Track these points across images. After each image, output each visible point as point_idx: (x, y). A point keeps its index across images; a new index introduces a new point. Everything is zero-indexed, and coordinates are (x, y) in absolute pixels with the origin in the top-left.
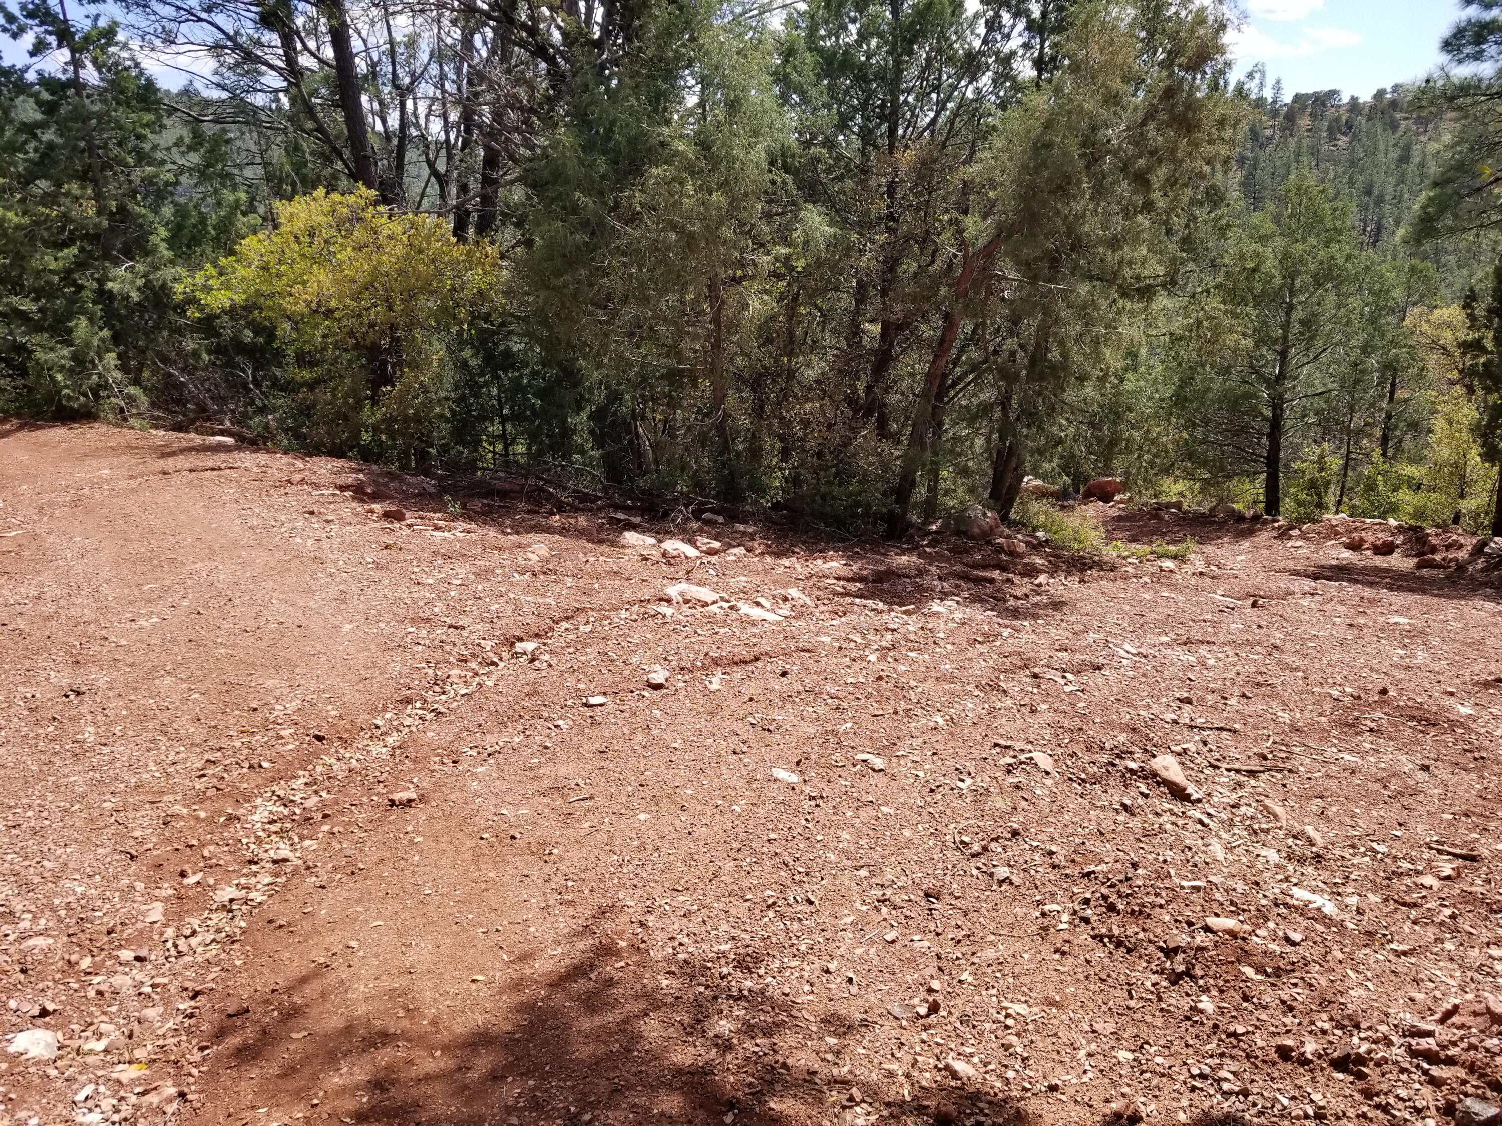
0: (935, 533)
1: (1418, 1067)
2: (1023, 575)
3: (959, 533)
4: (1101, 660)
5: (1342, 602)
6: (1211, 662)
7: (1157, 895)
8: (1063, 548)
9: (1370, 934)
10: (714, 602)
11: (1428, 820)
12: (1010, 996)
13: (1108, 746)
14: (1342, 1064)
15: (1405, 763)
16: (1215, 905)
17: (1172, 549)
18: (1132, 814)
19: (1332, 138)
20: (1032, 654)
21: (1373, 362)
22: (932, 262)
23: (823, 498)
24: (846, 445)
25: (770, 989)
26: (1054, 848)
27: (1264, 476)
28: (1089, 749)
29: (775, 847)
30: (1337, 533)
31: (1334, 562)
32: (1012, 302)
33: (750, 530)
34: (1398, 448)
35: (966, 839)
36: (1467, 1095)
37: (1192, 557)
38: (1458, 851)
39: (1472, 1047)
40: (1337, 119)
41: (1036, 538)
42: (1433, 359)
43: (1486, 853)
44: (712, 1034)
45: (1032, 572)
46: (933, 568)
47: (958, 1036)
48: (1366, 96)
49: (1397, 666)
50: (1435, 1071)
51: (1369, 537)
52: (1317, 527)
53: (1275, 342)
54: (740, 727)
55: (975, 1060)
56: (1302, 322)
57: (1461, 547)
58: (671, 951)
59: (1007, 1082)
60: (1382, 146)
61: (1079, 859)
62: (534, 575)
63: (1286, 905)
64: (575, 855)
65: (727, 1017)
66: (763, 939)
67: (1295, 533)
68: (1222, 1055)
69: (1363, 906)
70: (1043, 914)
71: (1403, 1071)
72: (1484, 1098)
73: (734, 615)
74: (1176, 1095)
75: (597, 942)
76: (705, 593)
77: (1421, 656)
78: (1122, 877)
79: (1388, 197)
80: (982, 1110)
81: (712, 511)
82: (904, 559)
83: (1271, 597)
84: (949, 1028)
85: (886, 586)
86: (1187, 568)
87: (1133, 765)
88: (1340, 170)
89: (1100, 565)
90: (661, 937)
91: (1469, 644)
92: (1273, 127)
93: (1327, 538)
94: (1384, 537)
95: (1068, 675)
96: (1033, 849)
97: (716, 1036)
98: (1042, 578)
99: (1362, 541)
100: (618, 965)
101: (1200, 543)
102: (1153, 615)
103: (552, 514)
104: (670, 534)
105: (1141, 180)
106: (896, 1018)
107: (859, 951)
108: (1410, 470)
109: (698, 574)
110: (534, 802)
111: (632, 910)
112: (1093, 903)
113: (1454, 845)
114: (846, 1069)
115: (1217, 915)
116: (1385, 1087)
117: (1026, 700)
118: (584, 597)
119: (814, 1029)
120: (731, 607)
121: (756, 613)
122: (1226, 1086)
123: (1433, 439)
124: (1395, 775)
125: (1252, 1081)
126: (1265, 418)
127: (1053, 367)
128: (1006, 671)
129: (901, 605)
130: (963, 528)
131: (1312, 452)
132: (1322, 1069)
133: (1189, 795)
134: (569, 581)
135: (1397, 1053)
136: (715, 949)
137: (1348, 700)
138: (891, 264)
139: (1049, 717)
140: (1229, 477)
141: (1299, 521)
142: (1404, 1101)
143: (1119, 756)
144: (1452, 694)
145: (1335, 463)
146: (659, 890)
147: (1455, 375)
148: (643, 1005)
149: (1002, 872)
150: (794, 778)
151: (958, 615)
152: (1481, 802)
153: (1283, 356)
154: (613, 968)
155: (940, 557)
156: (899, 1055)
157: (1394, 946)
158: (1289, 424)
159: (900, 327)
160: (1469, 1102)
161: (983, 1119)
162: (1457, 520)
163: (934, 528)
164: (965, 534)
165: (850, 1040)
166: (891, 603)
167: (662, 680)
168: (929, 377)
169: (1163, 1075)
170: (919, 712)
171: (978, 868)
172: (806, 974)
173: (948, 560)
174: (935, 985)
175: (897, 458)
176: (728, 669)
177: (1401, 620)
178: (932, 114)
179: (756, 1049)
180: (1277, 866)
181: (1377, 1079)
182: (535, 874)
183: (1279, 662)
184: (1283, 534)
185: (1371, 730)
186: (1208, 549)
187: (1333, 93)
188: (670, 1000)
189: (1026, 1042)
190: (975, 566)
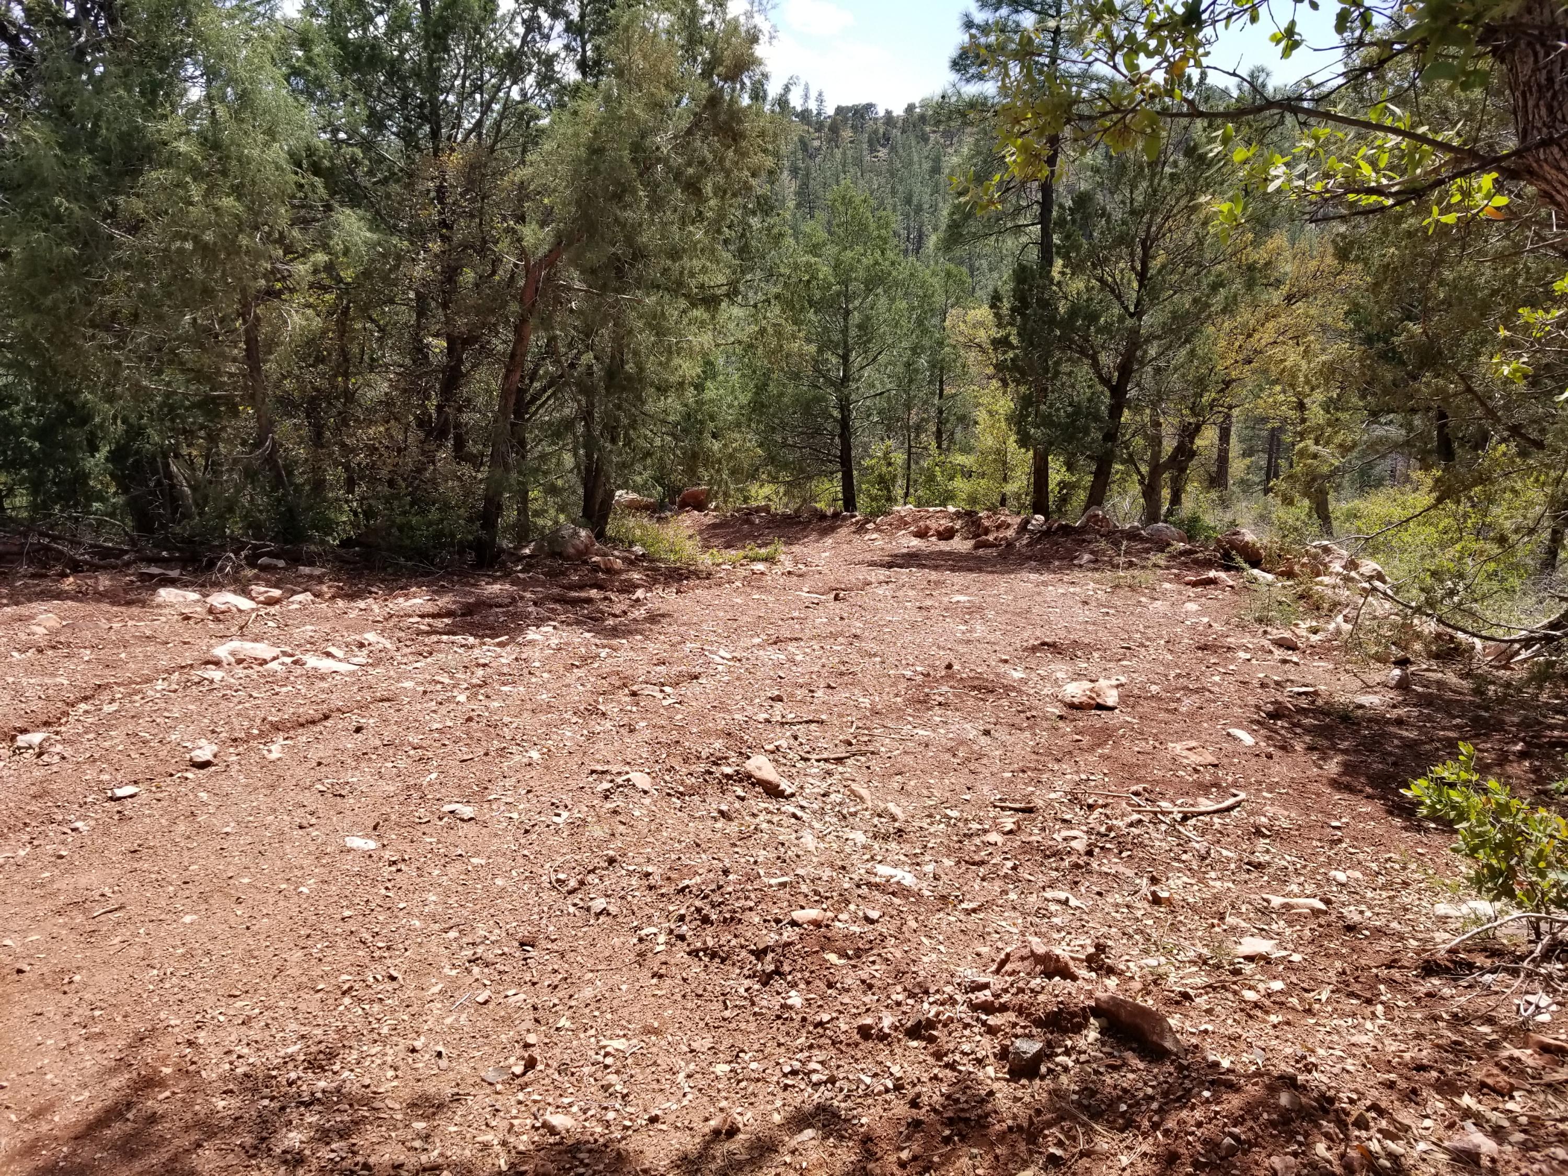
0: (529, 556)
1: (978, 1019)
2: (621, 591)
3: (554, 555)
4: (698, 670)
5: (913, 587)
6: (799, 658)
7: (747, 898)
8: (660, 560)
9: (943, 898)
10: (274, 659)
11: (991, 780)
12: (608, 1033)
13: (704, 755)
14: (914, 1032)
15: (971, 731)
16: (801, 897)
17: (763, 551)
18: (730, 819)
19: (873, 150)
20: (630, 672)
21: (923, 361)
22: (494, 273)
23: (400, 529)
24: (420, 470)
25: (348, 1084)
26: (650, 870)
27: (839, 475)
28: (685, 761)
29: (352, 926)
30: (906, 523)
31: (905, 551)
32: (581, 312)
33: (318, 572)
34: (951, 440)
35: (562, 876)
36: (1016, 1036)
37: (782, 557)
38: (1017, 806)
39: (1021, 991)
40: (876, 132)
41: (632, 552)
42: (972, 356)
43: (1040, 803)
44: (279, 1151)
45: (629, 588)
46: (528, 595)
47: (556, 1088)
48: (899, 111)
49: (960, 642)
50: (992, 1020)
51: (933, 524)
52: (889, 519)
53: (837, 346)
54: (308, 798)
55: (575, 1109)
56: (860, 327)
57: (1008, 526)
58: (227, 1066)
59: (607, 1125)
60: (916, 159)
61: (674, 875)
62: (40, 651)
63: (868, 884)
64: (102, 978)
65: (296, 1127)
66: (338, 1031)
67: (870, 526)
68: (811, 1047)
69: (940, 872)
70: (641, 940)
71: (966, 1026)
72: (1030, 1036)
73: (298, 671)
74: (770, 1098)
75: (135, 1074)
76: (263, 650)
77: (980, 630)
78: (714, 886)
79: (926, 206)
80: (581, 1161)
81: (270, 554)
82: (497, 587)
83: (851, 590)
84: (547, 1081)
85: (477, 618)
86: (778, 569)
87: (728, 770)
88: (883, 181)
89: (696, 574)
90: (214, 1053)
91: (1019, 614)
92: (819, 138)
93: (898, 528)
94: (945, 523)
95: (667, 689)
96: (630, 874)
97: (284, 1152)
98: (640, 593)
99: (928, 528)
100: (161, 1097)
101: (789, 543)
102: (746, 618)
103: (64, 575)
104: (218, 586)
105: (693, 188)
106: (491, 1084)
107: (448, 1021)
108: (960, 459)
109: (254, 628)
110: (48, 925)
111: (177, 1030)
112: (688, 919)
113: (1014, 800)
114: (436, 1153)
115: (802, 908)
116: (951, 1046)
117: (626, 720)
118: (107, 671)
119: (399, 1117)
120: (295, 663)
121: (326, 665)
122: (815, 1078)
123: (979, 428)
124: (962, 743)
125: (839, 1067)
126: (835, 420)
127: (629, 378)
128: (604, 693)
129: (492, 637)
130: (558, 550)
131: (877, 449)
132: (899, 1040)
133: (783, 791)
134: (87, 654)
135: (961, 1010)
136: (282, 1054)
137: (919, 678)
138: (451, 274)
139: (647, 735)
140: (810, 478)
141: (873, 515)
142: (967, 1054)
143: (715, 763)
144: (1006, 661)
145: (899, 458)
146: (211, 999)
147: (990, 371)
148: (195, 1136)
149: (599, 904)
150: (372, 845)
151: (554, 641)
152: (1035, 757)
153: (845, 358)
154: (155, 1102)
155: (534, 582)
156: (494, 1124)
157: (964, 906)
158: (857, 424)
159: (468, 341)
160: (1018, 1043)
161: (582, 1170)
162: (1003, 502)
163: (527, 551)
164: (560, 555)
165: (440, 1121)
166: (483, 637)
167: (209, 757)
168: (504, 395)
169: (758, 1080)
170: (514, 749)
171: (575, 905)
172: (389, 1059)
173: (543, 585)
174: (532, 1039)
175: (481, 481)
176: (292, 733)
177: (962, 598)
178: (477, 115)
179: (332, 1155)
180: (864, 847)
181: (945, 1039)
182: (50, 1010)
183: (859, 650)
184: (861, 529)
185: (940, 704)
186: (796, 549)
187: (869, 107)
188: (228, 1122)
189: (625, 1077)
190: (572, 587)
